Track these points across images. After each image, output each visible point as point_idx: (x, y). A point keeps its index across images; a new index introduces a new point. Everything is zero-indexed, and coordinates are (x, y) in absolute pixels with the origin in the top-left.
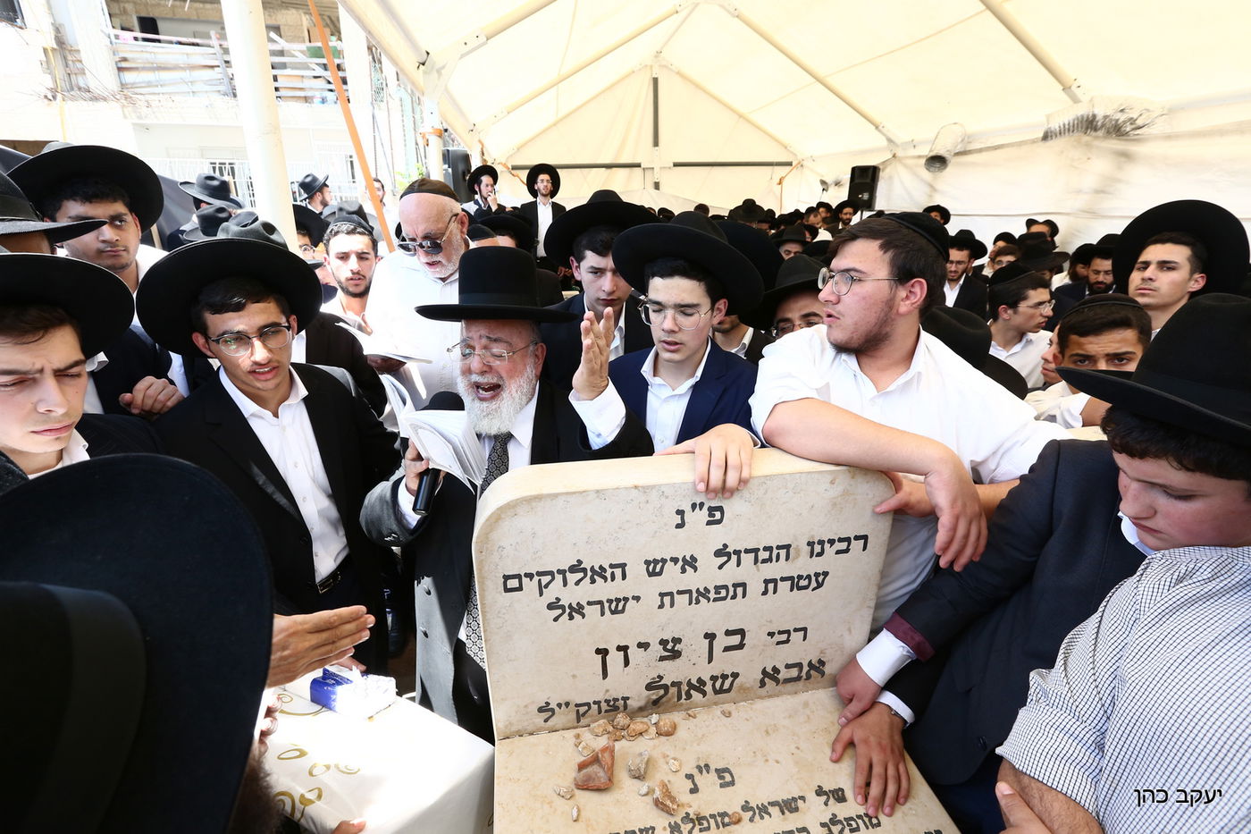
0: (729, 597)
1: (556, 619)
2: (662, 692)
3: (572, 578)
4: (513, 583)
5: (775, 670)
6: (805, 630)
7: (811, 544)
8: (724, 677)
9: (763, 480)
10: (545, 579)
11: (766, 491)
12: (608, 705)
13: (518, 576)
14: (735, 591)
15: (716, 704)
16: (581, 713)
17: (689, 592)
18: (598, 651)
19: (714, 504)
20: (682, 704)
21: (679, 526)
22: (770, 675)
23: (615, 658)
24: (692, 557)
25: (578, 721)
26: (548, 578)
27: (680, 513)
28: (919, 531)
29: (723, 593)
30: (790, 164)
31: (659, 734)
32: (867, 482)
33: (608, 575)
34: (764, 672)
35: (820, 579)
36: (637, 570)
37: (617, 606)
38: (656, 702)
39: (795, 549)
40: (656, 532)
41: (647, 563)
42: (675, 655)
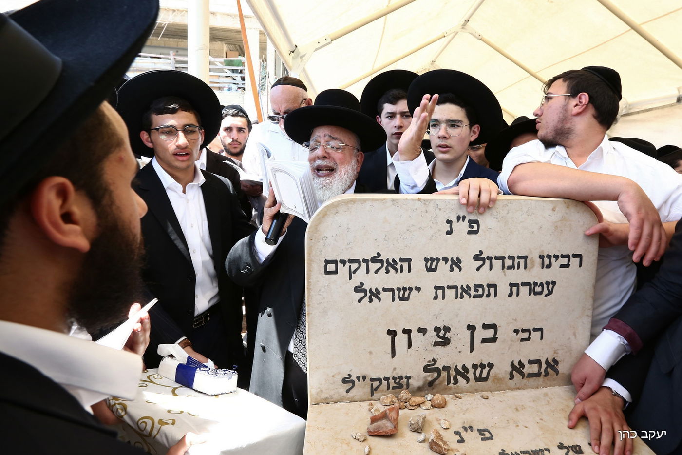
0: (485, 295)
1: (360, 301)
2: (435, 375)
3: (374, 267)
4: (331, 267)
5: (521, 364)
6: (541, 330)
7: (541, 257)
8: (483, 366)
9: (506, 203)
10: (354, 266)
11: (508, 212)
12: (395, 382)
13: (335, 262)
14: (489, 291)
15: (476, 391)
16: (375, 385)
17: (456, 287)
18: (389, 332)
19: (473, 218)
20: (450, 388)
21: (449, 232)
22: (517, 368)
23: (402, 339)
24: (458, 258)
25: (372, 395)
26: (356, 265)
27: (449, 222)
28: (620, 266)
29: (480, 291)
31: (433, 406)
32: (578, 212)
33: (398, 267)
34: (512, 365)
35: (550, 287)
36: (418, 265)
37: (403, 294)
38: (431, 384)
39: (531, 260)
40: (432, 236)
41: (426, 260)
42: (445, 342)
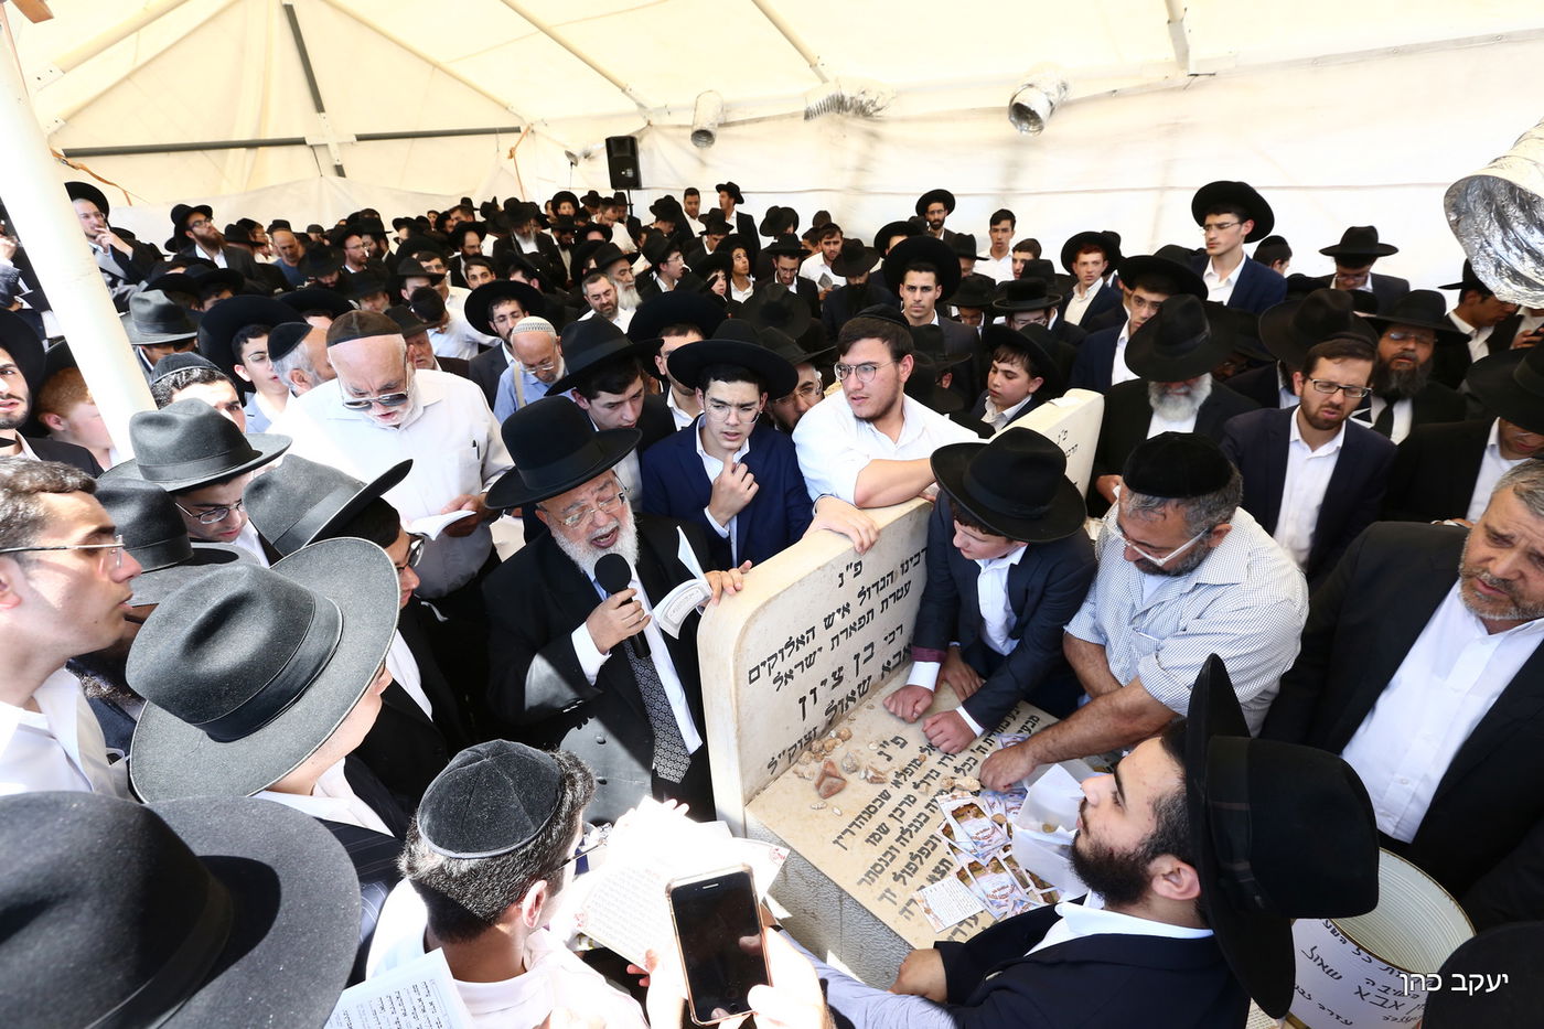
0: (866, 623)
1: (778, 689)
2: (835, 711)
3: (787, 652)
4: (754, 674)
5: (888, 663)
6: (901, 626)
7: (902, 565)
8: (864, 682)
10: (772, 662)
12: (806, 739)
13: (758, 668)
14: (868, 617)
15: (860, 704)
16: (791, 755)
17: (846, 630)
18: (800, 701)
20: (847, 714)
21: (840, 585)
22: (886, 668)
23: (809, 701)
24: (847, 603)
25: (793, 760)
26: (774, 660)
27: (841, 575)
29: (863, 621)
30: (517, 130)
31: (843, 740)
33: (805, 640)
34: (883, 667)
35: (907, 587)
36: (820, 628)
37: (810, 661)
38: (834, 719)
39: (895, 572)
40: (829, 596)
41: (825, 620)
42: (840, 680)
